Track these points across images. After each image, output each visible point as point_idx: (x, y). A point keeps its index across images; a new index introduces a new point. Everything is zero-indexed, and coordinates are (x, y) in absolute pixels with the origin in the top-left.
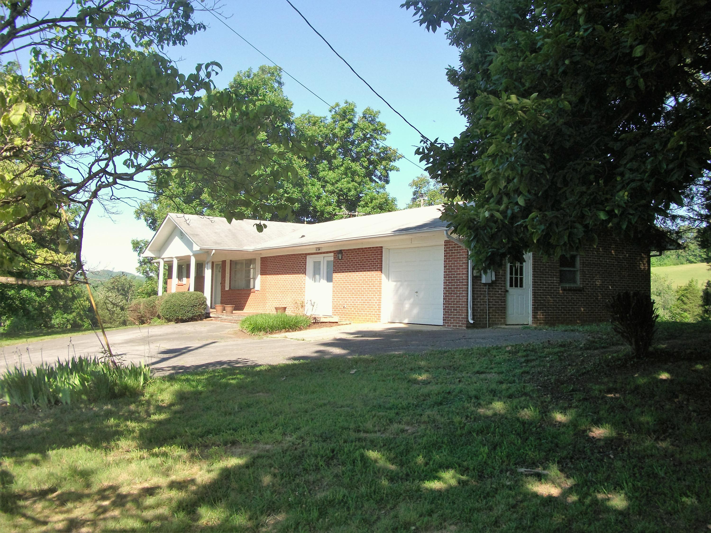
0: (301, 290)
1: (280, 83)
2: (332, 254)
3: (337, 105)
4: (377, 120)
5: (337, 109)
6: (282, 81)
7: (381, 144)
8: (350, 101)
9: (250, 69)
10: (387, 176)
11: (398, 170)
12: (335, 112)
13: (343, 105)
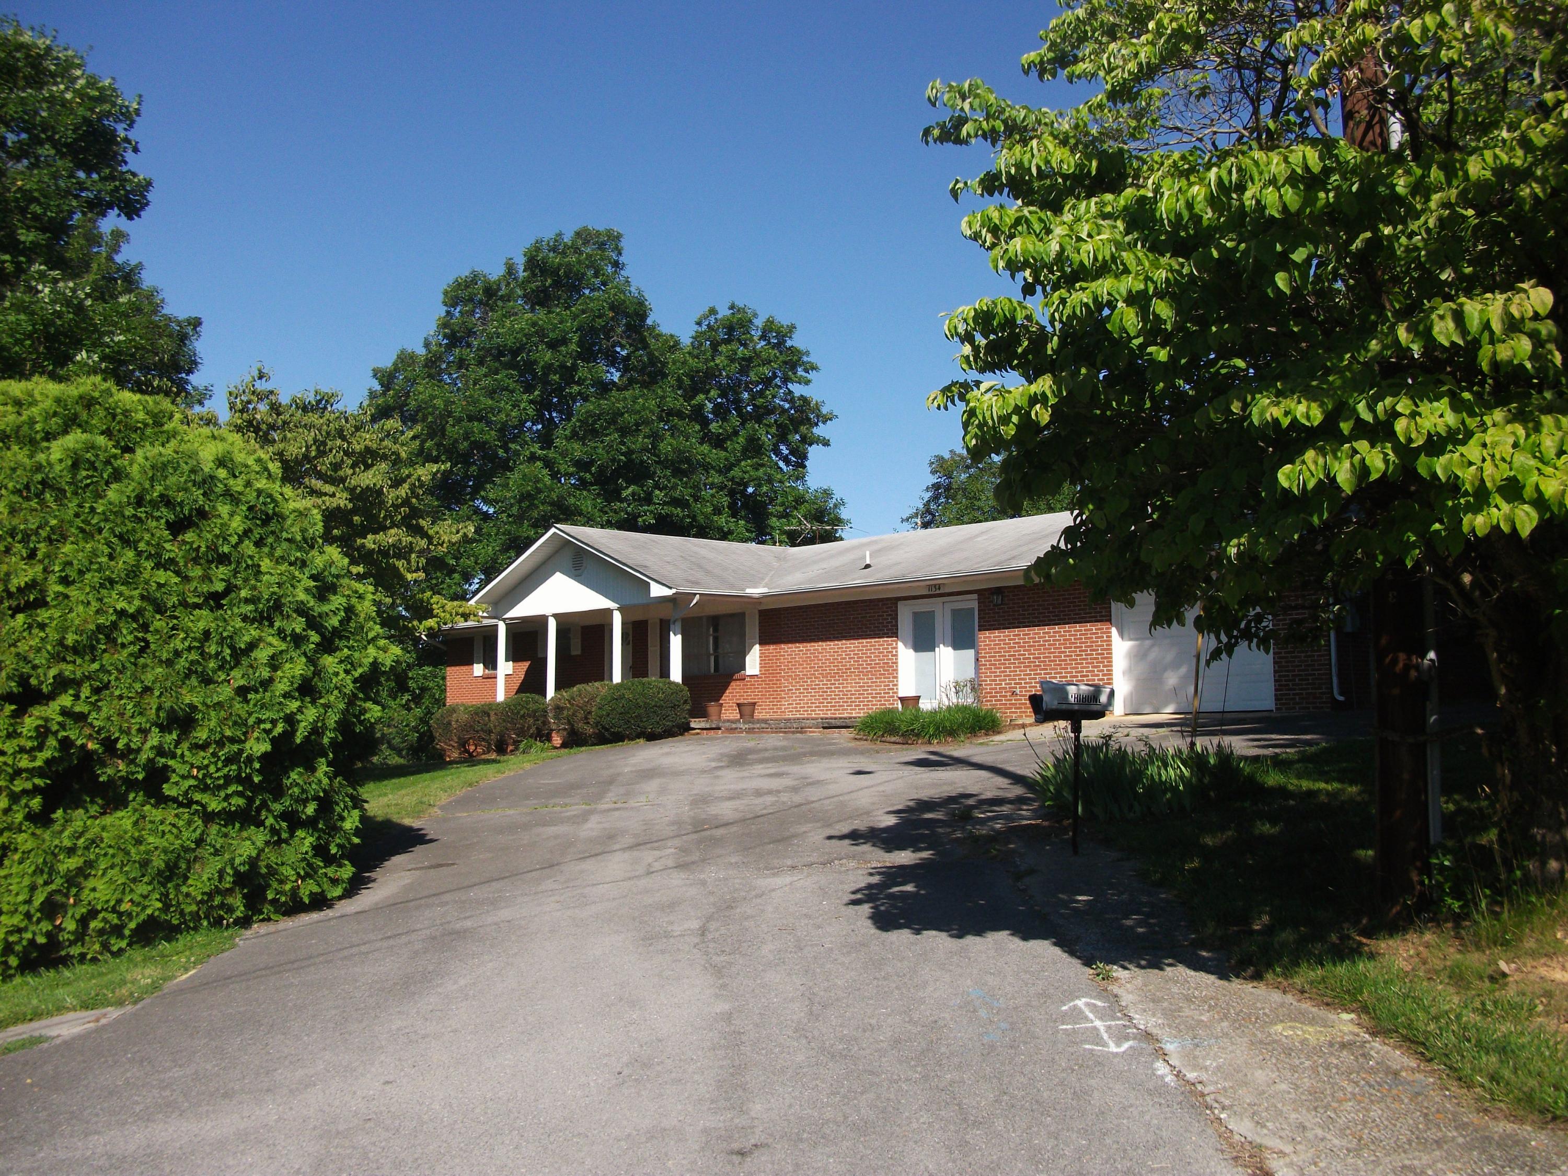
0: (890, 669)
1: (616, 264)
2: (975, 596)
3: (713, 311)
4: (789, 343)
5: (712, 319)
6: (622, 259)
7: (797, 390)
8: (740, 303)
9: (560, 234)
10: (804, 457)
11: (826, 443)
12: (709, 326)
13: (724, 312)
